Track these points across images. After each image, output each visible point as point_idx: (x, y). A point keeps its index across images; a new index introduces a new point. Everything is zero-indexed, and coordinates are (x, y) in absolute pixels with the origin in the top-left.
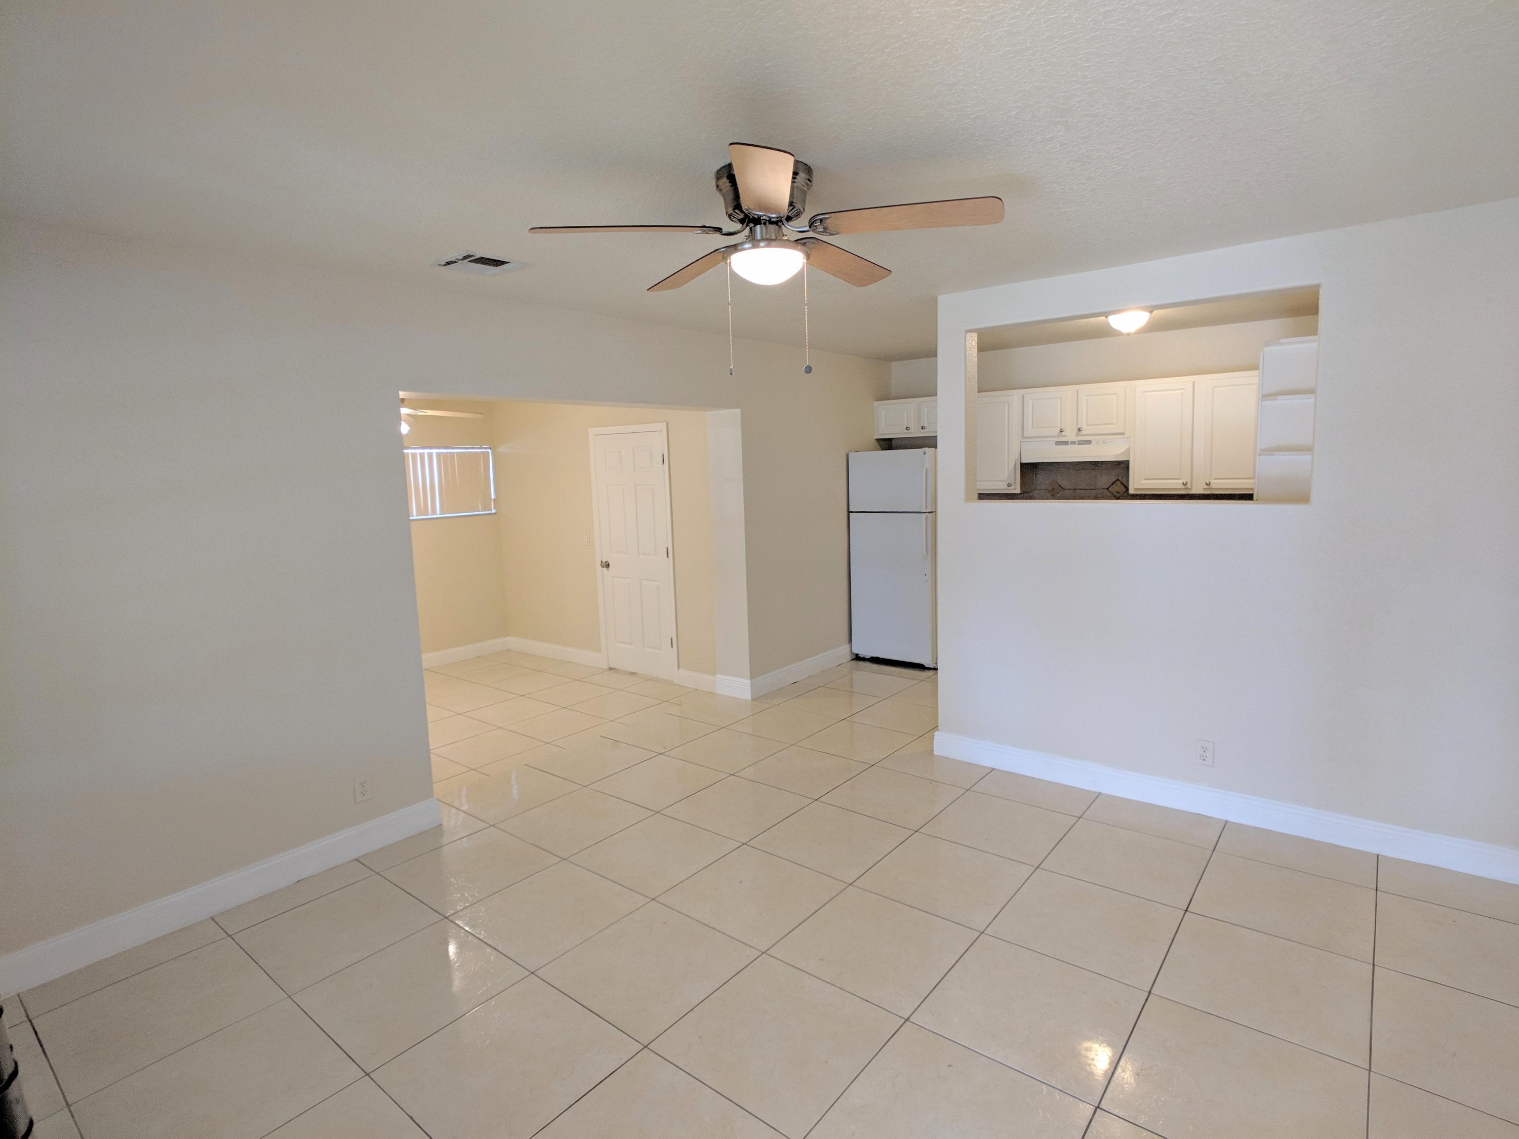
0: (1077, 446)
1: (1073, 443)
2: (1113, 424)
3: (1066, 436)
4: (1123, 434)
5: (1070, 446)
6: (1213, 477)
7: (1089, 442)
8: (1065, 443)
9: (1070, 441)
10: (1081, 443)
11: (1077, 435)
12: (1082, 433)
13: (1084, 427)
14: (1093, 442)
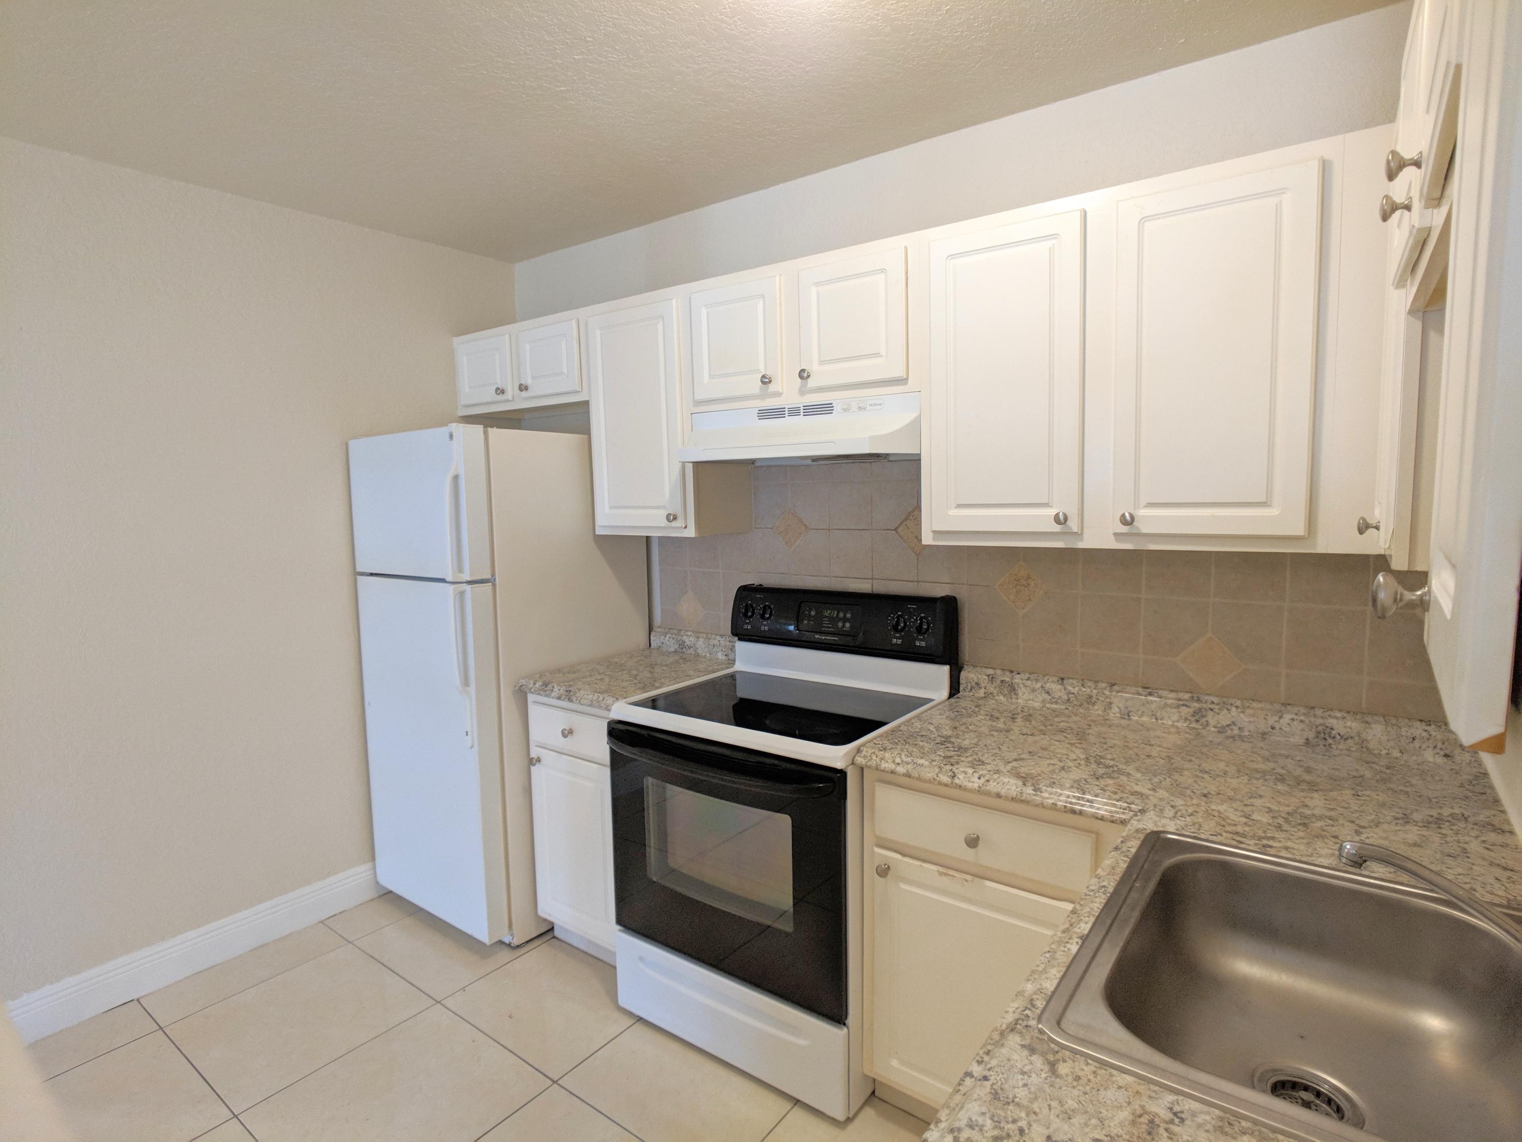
0: (801, 420)
1: (794, 412)
2: (877, 355)
3: (778, 394)
4: (903, 381)
5: (788, 420)
6: (1144, 501)
7: (826, 409)
8: (777, 413)
9: (787, 407)
10: (812, 410)
11: (802, 392)
12: (812, 383)
13: (814, 367)
14: (837, 408)
